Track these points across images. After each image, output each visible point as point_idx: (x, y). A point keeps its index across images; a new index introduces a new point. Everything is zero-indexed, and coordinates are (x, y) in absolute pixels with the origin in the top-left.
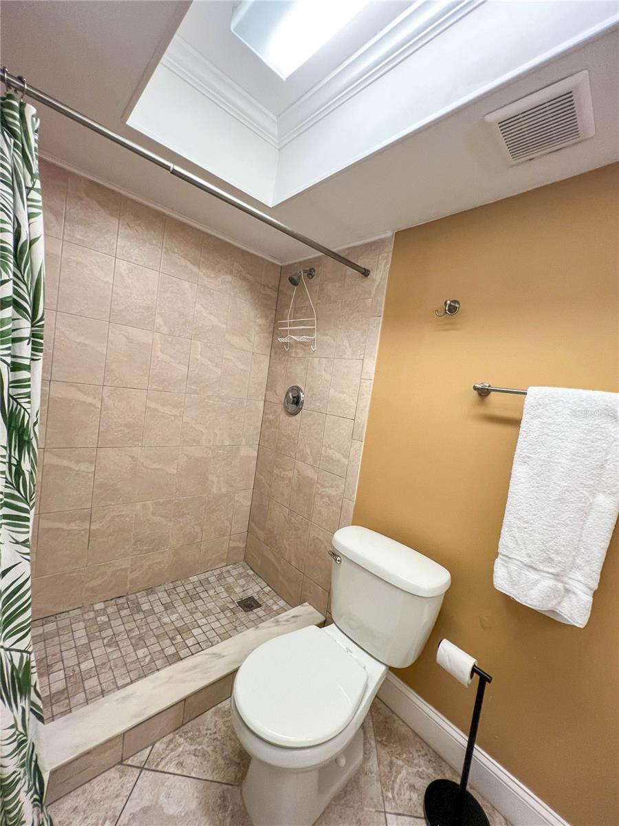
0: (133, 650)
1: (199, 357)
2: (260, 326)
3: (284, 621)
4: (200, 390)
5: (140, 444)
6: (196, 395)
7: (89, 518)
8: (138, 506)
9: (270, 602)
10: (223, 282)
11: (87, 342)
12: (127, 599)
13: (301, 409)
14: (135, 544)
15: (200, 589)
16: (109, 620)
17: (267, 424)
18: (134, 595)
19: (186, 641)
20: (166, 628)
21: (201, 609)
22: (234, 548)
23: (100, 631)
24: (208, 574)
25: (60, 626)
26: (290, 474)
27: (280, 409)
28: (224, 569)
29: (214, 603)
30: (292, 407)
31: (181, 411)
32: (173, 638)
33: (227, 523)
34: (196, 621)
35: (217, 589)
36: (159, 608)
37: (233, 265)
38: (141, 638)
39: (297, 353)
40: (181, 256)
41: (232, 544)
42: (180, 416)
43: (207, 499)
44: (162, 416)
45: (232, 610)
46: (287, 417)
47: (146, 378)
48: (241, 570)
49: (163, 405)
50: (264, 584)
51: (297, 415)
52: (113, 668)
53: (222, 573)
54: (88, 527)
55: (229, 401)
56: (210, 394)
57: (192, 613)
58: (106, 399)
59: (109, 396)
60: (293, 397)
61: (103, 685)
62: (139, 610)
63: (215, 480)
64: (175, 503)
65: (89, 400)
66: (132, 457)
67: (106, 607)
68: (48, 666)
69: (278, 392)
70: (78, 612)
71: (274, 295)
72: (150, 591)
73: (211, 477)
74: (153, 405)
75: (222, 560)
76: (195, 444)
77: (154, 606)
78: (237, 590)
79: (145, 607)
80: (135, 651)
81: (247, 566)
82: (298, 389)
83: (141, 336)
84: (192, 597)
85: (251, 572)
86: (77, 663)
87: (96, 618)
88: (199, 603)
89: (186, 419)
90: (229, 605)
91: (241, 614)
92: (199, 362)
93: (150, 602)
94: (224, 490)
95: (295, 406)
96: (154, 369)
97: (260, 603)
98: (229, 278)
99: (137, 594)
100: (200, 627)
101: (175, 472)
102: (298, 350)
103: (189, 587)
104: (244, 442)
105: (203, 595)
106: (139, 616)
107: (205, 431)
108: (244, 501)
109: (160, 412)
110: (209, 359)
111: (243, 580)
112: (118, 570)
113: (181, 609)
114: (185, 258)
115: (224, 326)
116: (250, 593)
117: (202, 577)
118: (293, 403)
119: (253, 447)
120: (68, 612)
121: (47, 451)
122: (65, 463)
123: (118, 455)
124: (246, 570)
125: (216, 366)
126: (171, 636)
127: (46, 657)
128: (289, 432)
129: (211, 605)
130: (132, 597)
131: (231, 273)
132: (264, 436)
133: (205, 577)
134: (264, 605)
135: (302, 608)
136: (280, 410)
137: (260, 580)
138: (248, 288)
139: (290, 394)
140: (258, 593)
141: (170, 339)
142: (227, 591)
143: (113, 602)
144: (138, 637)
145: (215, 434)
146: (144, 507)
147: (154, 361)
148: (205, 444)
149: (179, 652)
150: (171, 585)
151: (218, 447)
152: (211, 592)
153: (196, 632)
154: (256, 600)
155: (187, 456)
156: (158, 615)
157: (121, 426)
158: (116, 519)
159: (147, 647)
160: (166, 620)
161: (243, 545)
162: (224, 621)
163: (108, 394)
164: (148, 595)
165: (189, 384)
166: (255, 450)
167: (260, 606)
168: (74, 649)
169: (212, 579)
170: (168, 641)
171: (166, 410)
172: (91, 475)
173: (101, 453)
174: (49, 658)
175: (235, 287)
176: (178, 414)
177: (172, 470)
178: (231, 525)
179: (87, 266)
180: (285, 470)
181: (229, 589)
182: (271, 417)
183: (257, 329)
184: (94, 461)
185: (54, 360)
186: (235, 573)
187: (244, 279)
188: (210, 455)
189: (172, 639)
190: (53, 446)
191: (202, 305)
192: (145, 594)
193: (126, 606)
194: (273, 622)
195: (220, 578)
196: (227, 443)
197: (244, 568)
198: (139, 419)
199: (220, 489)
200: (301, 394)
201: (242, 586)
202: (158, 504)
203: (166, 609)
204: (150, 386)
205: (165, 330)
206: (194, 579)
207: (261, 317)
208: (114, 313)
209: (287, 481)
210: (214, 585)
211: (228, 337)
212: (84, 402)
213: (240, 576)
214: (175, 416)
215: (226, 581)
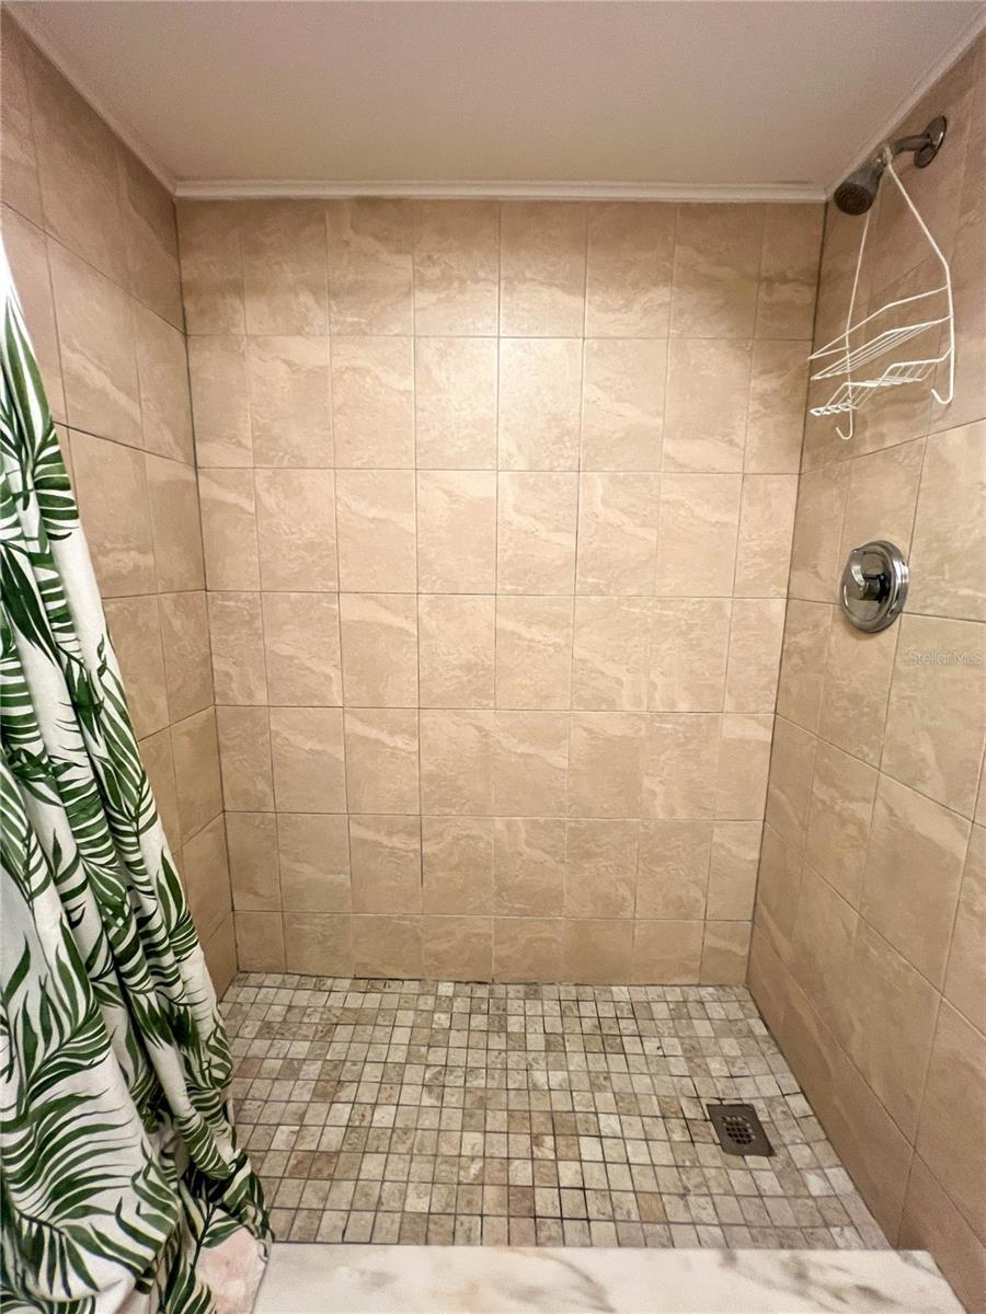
0: (458, 1126)
1: (599, 508)
2: (763, 399)
3: (826, 1288)
4: (608, 586)
5: (492, 705)
6: (599, 599)
7: (418, 831)
8: (499, 824)
9: (801, 1155)
10: (646, 311)
11: (382, 516)
12: (491, 992)
13: (899, 611)
14: (498, 893)
15: (627, 1026)
16: (450, 1028)
17: (795, 660)
18: (504, 986)
19: (561, 1164)
20: (533, 1101)
21: (618, 1082)
22: (717, 951)
23: (430, 1047)
24: (654, 992)
25: (385, 1006)
26: (862, 811)
27: (829, 617)
28: (692, 994)
29: (648, 1080)
30: (866, 610)
31: (568, 636)
32: (537, 1137)
33: (696, 893)
34: (596, 1114)
35: (667, 1041)
36: (536, 1041)
37: (671, 255)
38: (483, 1103)
39: (882, 437)
40: (541, 283)
41: (711, 941)
42: (567, 645)
43: (642, 830)
44: (530, 648)
45: (688, 1124)
46: (851, 641)
47: (491, 571)
48: (735, 1011)
49: (529, 625)
50: (791, 1083)
51: (887, 633)
52: (415, 1151)
53: (685, 1002)
54: (418, 846)
55: (684, 606)
56: (634, 592)
57: (594, 1087)
58: (425, 620)
59: (429, 614)
60: (866, 578)
61: (387, 1184)
62: (503, 1029)
63: (658, 789)
64: (570, 828)
65: (397, 621)
66: (480, 729)
67: (455, 996)
68: (339, 1082)
69: (822, 571)
70: (413, 987)
71: (806, 295)
72: (533, 990)
73: (647, 783)
74: (507, 624)
75: (688, 971)
76: (604, 707)
77: (531, 1030)
78: (715, 1066)
79: (514, 1025)
80: (462, 1131)
81: (751, 1005)
82: (886, 552)
83: (476, 485)
84: (606, 1041)
85: (760, 1030)
86: (373, 1101)
87: (433, 1012)
88: (617, 1062)
89: (579, 652)
90: (684, 1102)
91: (709, 1153)
92: (600, 520)
93: (525, 1015)
94: (682, 815)
95: (876, 604)
96: (505, 551)
97: (773, 1141)
98: (663, 294)
99: (511, 988)
100: (600, 1137)
101: (564, 764)
102: (884, 429)
103: (607, 1011)
104: (729, 705)
105: (631, 1045)
106: (497, 1042)
107: (626, 678)
108: (740, 847)
109: (525, 639)
110: (623, 511)
111: (733, 1041)
112: (475, 935)
113: (576, 1061)
114: (551, 285)
115: (659, 421)
116: (746, 1093)
117: (640, 995)
118: (869, 595)
119: (757, 719)
120: (403, 980)
121: (347, 712)
122: (373, 733)
123: (454, 723)
124: (747, 1016)
125: (644, 525)
126: (535, 1131)
127: (345, 1061)
128: (858, 685)
129: (641, 1083)
130: (500, 990)
131: (668, 279)
132: (787, 691)
133: (644, 998)
134: (781, 1155)
135: (908, 1269)
136: (830, 619)
137: (779, 1062)
138: (719, 302)
139: (856, 568)
140: (770, 1101)
141: (531, 481)
142: (689, 1059)
143: (467, 989)
144: (479, 1093)
145: (653, 685)
146: (509, 826)
147: (503, 534)
148: (628, 708)
149: (537, 1191)
150: (573, 990)
151: (662, 716)
152: (651, 1046)
153: (589, 1148)
154: (759, 1123)
155: (590, 731)
156: (531, 1056)
157: (453, 669)
158: (462, 842)
159: (485, 1132)
160: (539, 1077)
161: (743, 951)
162: (662, 1154)
163: (426, 610)
164: (527, 997)
165: (581, 574)
166: (765, 726)
167: (769, 1152)
168: (382, 1065)
169: (661, 1010)
170: (525, 1140)
171: (536, 633)
172: (415, 758)
173: (427, 718)
174: (348, 1064)
175: (681, 313)
176: (563, 643)
177: (558, 759)
178: (706, 896)
179: (368, 371)
180: (847, 797)
181: (693, 1053)
182: (804, 640)
183: (754, 406)
184: (417, 733)
185: (340, 555)
186: (716, 1011)
187: (709, 282)
188: (643, 733)
189: (536, 1140)
190: (355, 703)
191: (597, 384)
192: (521, 995)
193: (484, 1007)
194: (784, 1265)
195: (680, 1013)
196: (683, 706)
197: (742, 1007)
198: (485, 655)
199: (673, 812)
200: (897, 564)
201: (729, 1061)
202: (535, 824)
203: (549, 1048)
204: (499, 587)
205: (521, 463)
206: (621, 993)
207: (763, 372)
208: (422, 451)
209: (851, 830)
210: (663, 1029)
211: (669, 446)
212: (390, 627)
213: (728, 1027)
214: (555, 645)
215: (691, 1027)
